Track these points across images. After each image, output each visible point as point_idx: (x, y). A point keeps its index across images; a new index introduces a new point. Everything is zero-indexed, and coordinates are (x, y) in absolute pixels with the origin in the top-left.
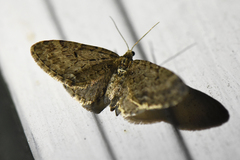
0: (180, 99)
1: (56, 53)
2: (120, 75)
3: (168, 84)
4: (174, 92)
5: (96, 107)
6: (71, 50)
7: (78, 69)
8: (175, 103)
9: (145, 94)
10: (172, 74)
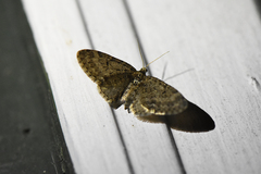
0: (181, 111)
1: (94, 60)
2: (135, 84)
3: (172, 99)
4: (177, 105)
5: (115, 104)
6: (105, 59)
7: (107, 74)
8: (175, 113)
9: (154, 102)
10: (177, 91)
